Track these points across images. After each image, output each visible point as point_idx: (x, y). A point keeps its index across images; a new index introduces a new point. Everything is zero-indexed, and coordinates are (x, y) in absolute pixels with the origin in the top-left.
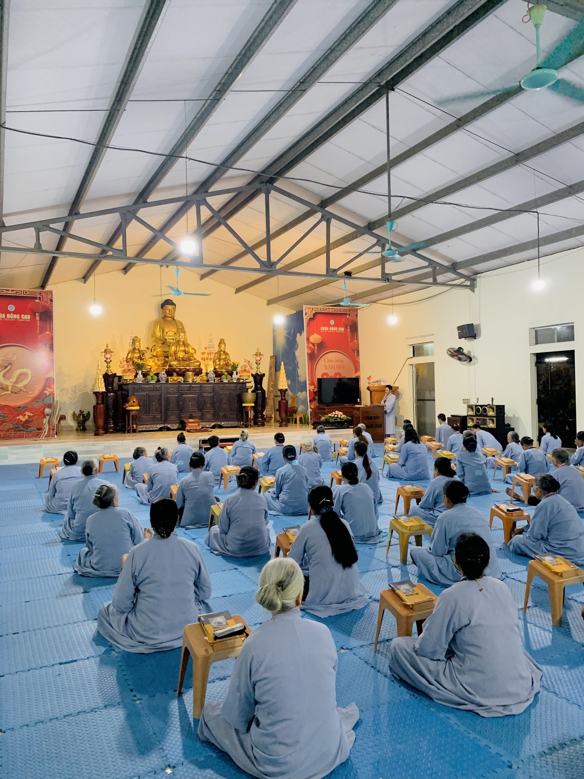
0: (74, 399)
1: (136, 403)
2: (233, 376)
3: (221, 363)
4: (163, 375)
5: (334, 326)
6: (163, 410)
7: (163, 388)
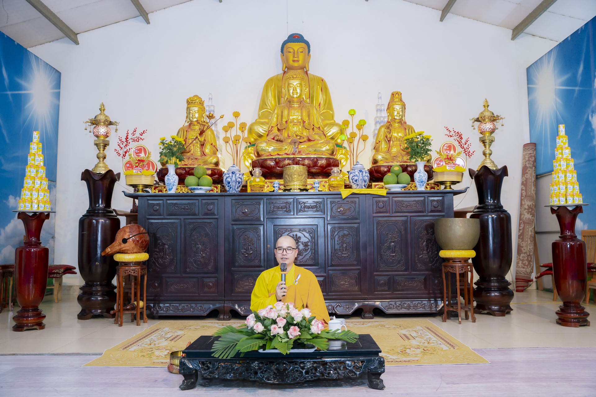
7: (221, 207)
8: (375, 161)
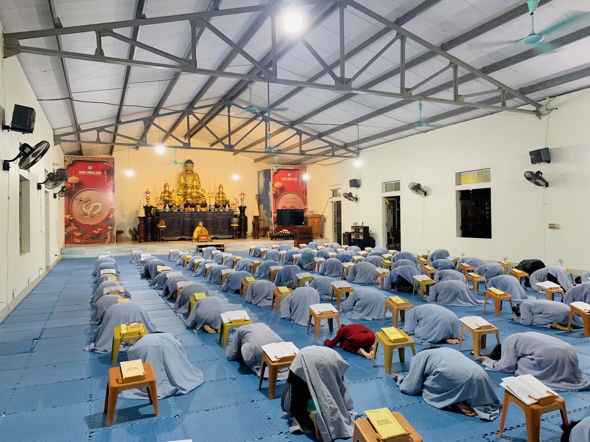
0: (130, 221)
1: (164, 224)
2: (226, 208)
3: (220, 200)
4: (182, 207)
5: (290, 177)
6: (181, 228)
7: (181, 215)
8: (216, 203)
